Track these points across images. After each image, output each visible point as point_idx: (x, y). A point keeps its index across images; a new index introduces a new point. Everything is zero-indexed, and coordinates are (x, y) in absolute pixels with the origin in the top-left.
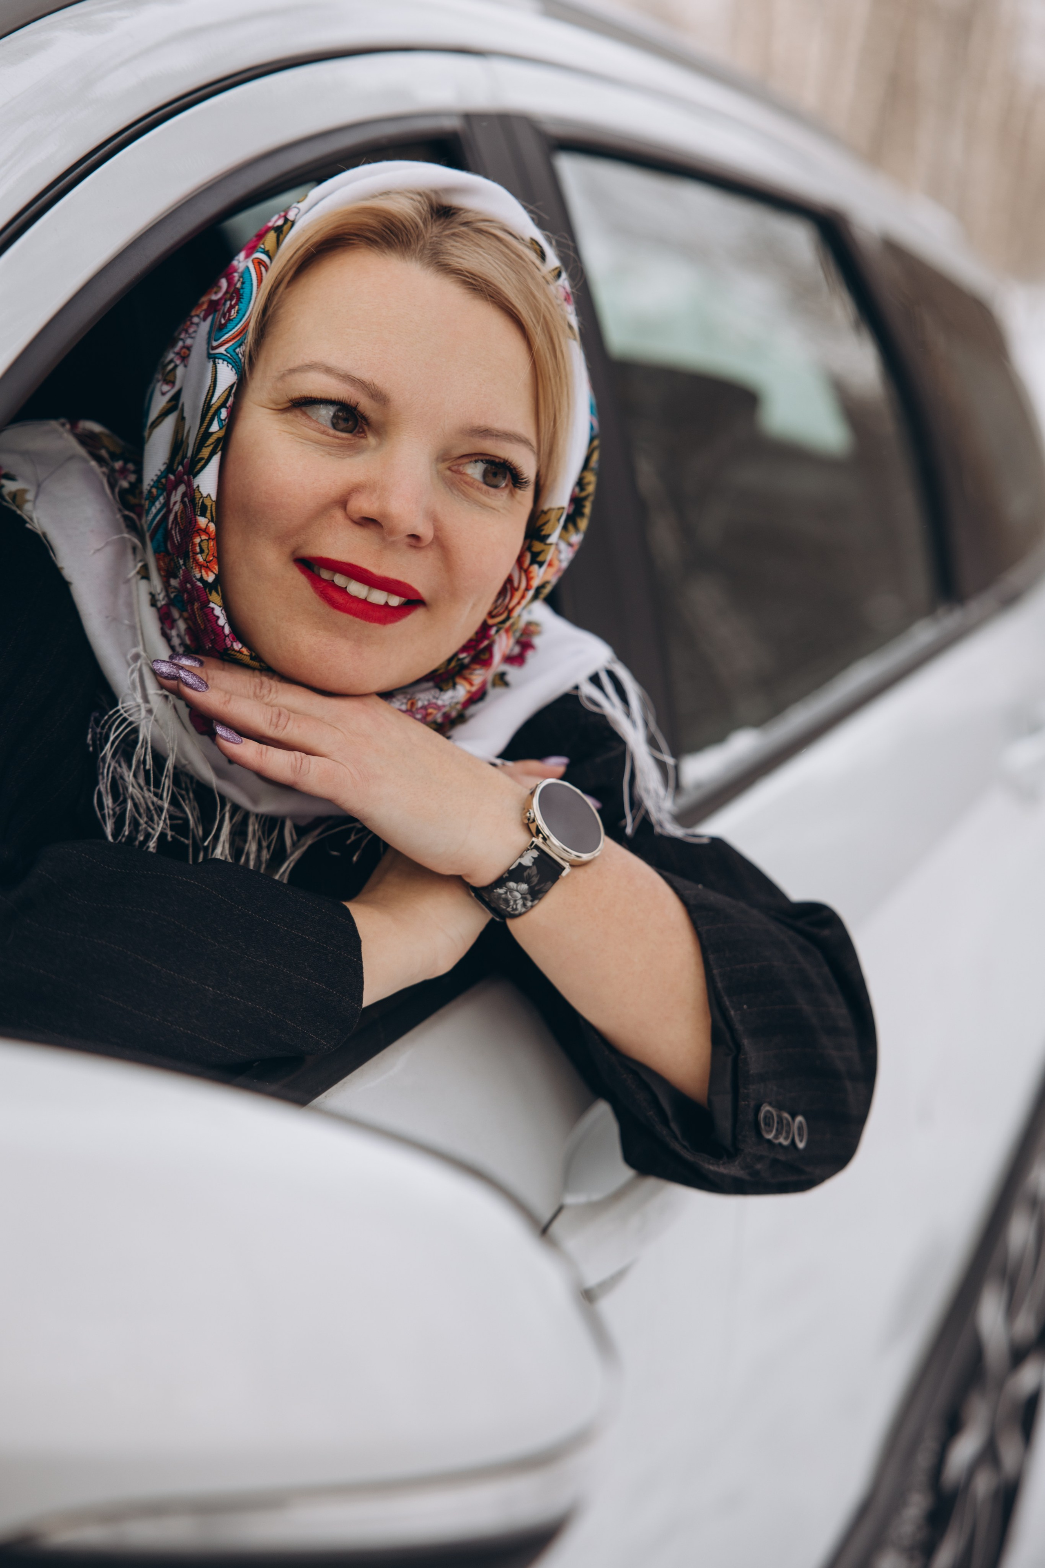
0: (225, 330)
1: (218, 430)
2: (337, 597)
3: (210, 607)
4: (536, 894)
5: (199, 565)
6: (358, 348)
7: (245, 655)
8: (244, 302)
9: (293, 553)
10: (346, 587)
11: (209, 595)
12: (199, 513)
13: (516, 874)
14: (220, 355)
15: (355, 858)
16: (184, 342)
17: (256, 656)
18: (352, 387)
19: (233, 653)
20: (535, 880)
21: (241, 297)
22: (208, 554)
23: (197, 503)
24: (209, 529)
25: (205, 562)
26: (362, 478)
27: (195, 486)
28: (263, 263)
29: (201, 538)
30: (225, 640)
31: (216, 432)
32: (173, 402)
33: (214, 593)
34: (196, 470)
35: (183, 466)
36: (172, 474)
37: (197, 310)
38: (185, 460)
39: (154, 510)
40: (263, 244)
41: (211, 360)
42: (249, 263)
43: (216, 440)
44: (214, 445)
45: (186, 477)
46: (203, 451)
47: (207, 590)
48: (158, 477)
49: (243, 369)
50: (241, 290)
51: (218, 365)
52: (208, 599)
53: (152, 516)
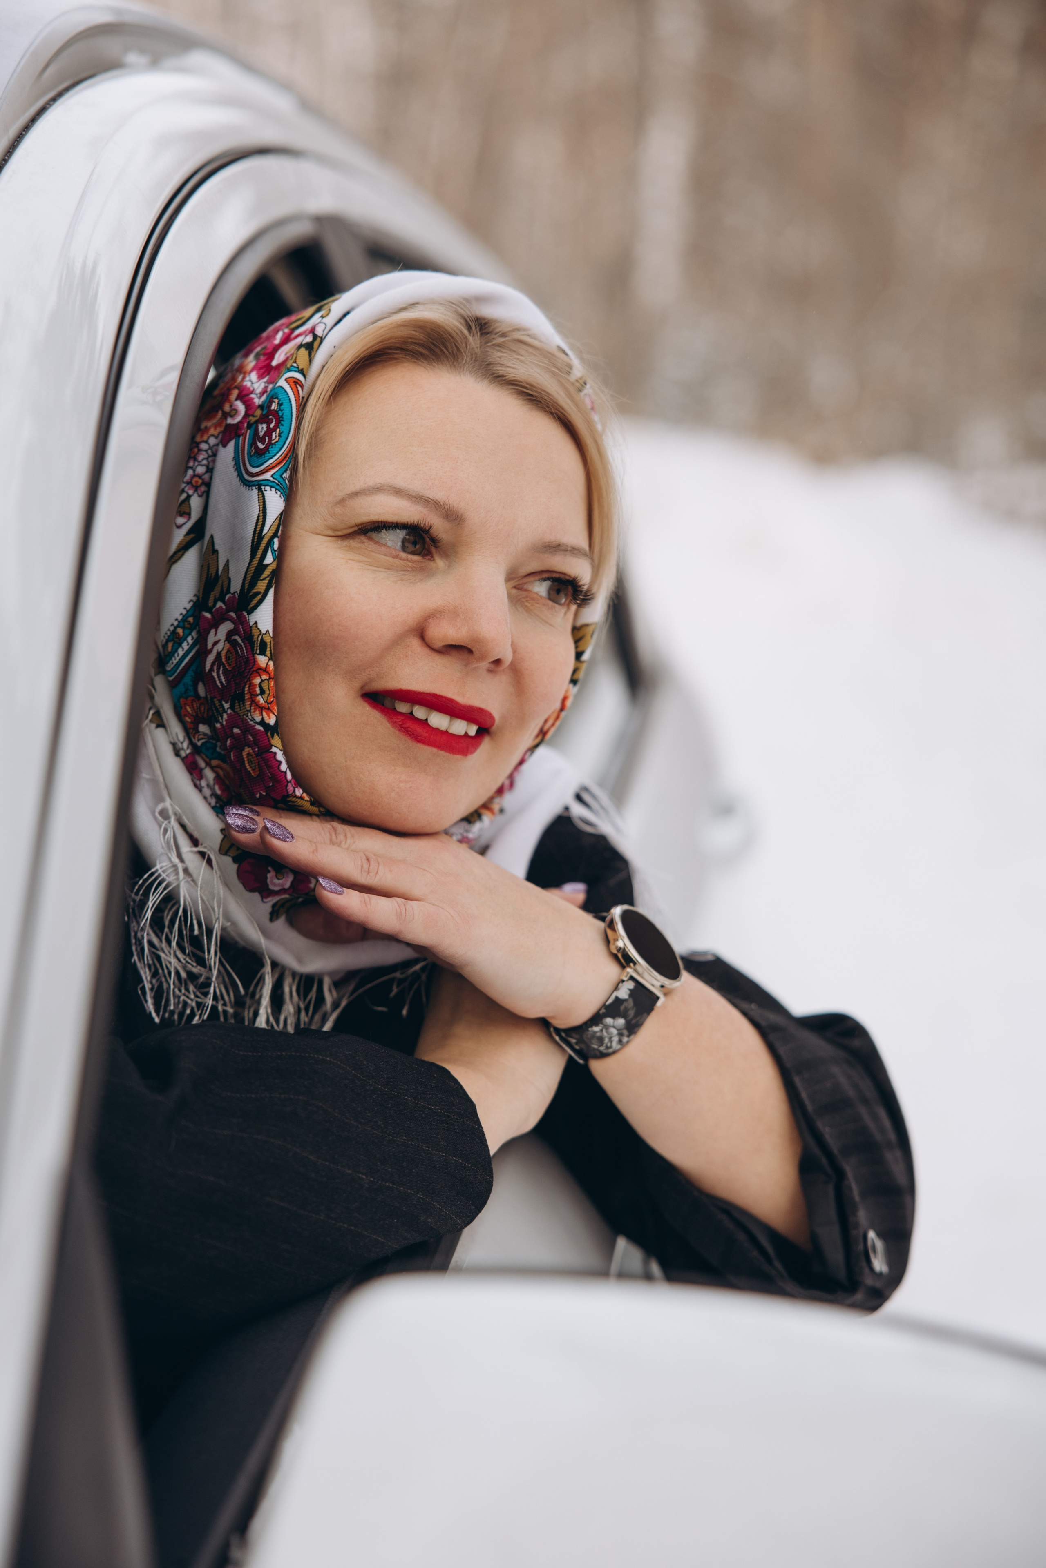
0: (267, 456)
1: (273, 562)
2: (419, 730)
3: (272, 752)
4: (632, 1028)
5: (260, 707)
6: (426, 466)
7: (306, 800)
8: (285, 425)
9: (362, 687)
10: (427, 720)
11: (271, 739)
12: (258, 652)
13: (613, 1008)
14: (266, 482)
15: (404, 1012)
16: (194, 471)
17: (316, 801)
18: (425, 508)
19: (294, 799)
20: (632, 1013)
21: (281, 419)
22: (269, 694)
23: (255, 641)
24: (269, 668)
25: (266, 703)
26: (439, 603)
27: (251, 624)
28: (299, 382)
29: (261, 678)
30: (287, 786)
31: (271, 564)
32: (192, 535)
33: (276, 736)
34: (251, 606)
35: (224, 602)
36: (207, 612)
37: (202, 436)
38: (227, 597)
39: (181, 652)
40: (295, 362)
41: (254, 488)
42: (282, 382)
43: (271, 572)
44: (268, 579)
45: (233, 614)
46: (258, 584)
47: (269, 734)
48: (183, 616)
49: (290, 495)
50: (280, 412)
51: (265, 492)
52: (270, 743)
53: (178, 659)
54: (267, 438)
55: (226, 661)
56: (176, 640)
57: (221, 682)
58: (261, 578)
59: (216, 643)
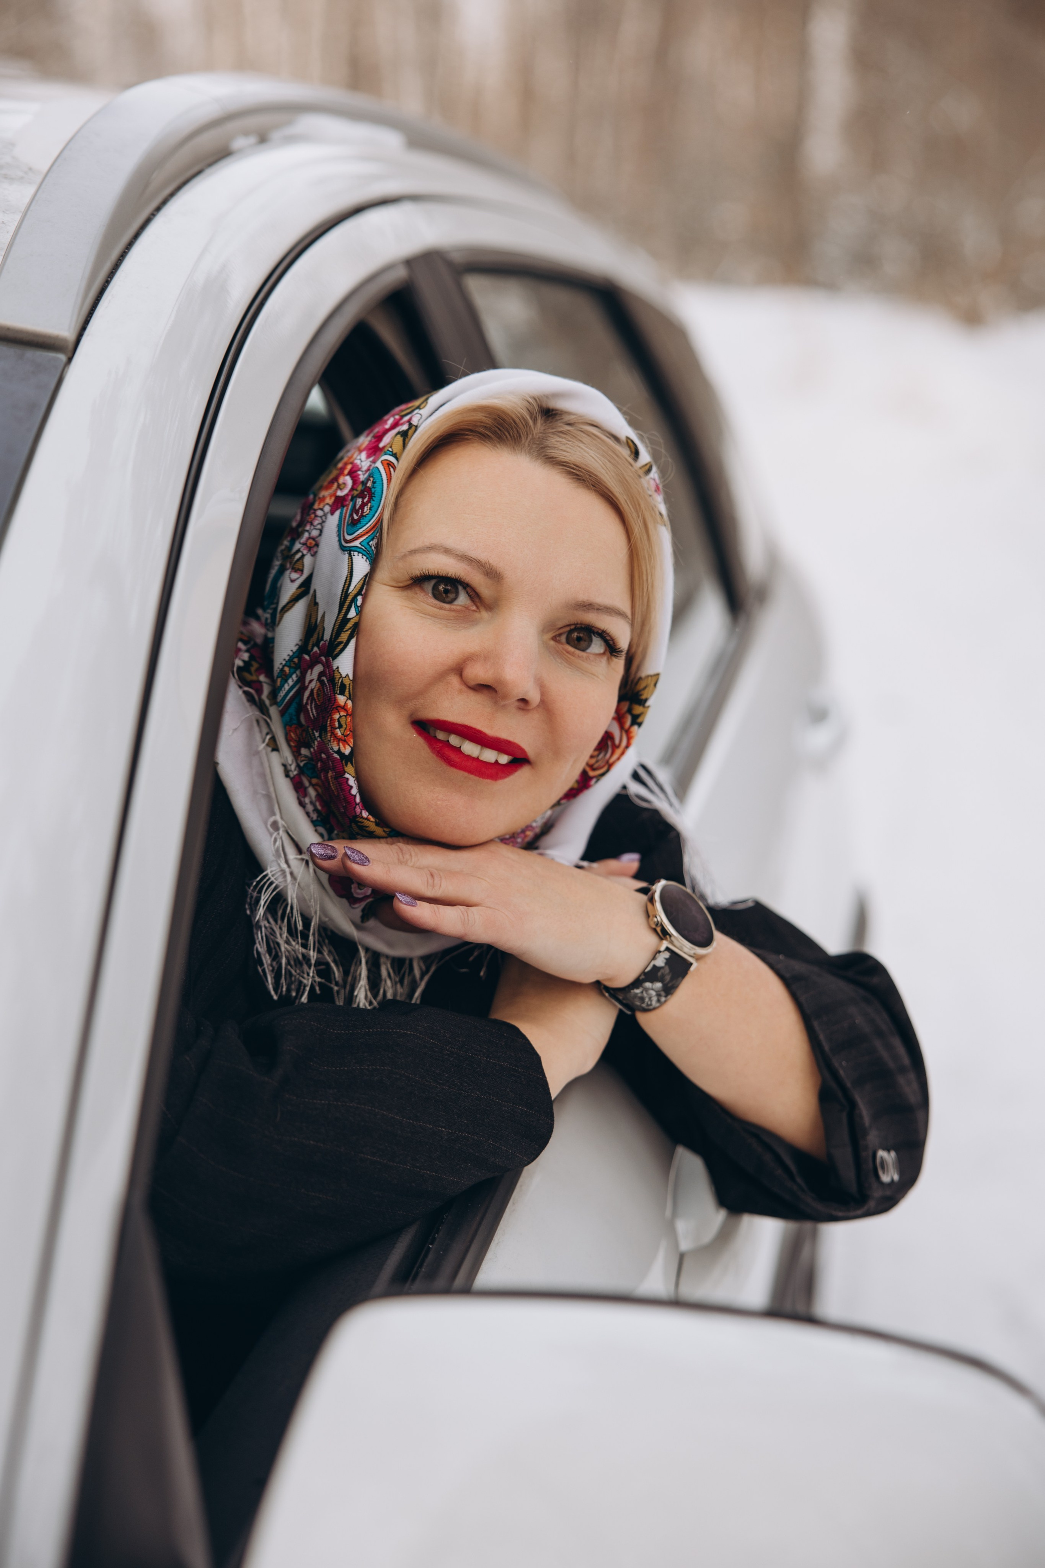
0: (359, 526)
1: (356, 616)
3: (344, 778)
4: (669, 990)
5: (338, 739)
6: (474, 531)
7: (371, 821)
8: (376, 500)
9: (411, 715)
10: (460, 747)
11: (345, 766)
12: (339, 692)
13: (651, 975)
14: (356, 548)
15: (482, 974)
18: (468, 565)
19: (361, 820)
20: (668, 978)
21: (373, 495)
22: (346, 729)
23: (336, 683)
24: (347, 706)
25: (343, 736)
26: (476, 648)
27: (334, 668)
28: (391, 464)
29: (340, 714)
30: (355, 808)
31: (354, 618)
32: (303, 589)
33: (349, 765)
34: (335, 653)
35: (319, 648)
36: (306, 654)
37: (319, 504)
38: (322, 643)
39: (287, 687)
40: (391, 447)
41: (346, 552)
42: (379, 464)
43: (353, 625)
44: (350, 630)
45: (323, 658)
46: (342, 635)
47: (344, 762)
48: (290, 657)
49: (374, 560)
50: (373, 489)
51: (353, 557)
52: (344, 770)
53: (284, 692)
54: (360, 510)
55: (317, 697)
56: (283, 676)
57: (313, 714)
58: (345, 630)
59: (311, 681)
